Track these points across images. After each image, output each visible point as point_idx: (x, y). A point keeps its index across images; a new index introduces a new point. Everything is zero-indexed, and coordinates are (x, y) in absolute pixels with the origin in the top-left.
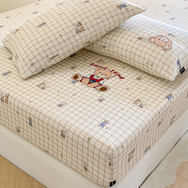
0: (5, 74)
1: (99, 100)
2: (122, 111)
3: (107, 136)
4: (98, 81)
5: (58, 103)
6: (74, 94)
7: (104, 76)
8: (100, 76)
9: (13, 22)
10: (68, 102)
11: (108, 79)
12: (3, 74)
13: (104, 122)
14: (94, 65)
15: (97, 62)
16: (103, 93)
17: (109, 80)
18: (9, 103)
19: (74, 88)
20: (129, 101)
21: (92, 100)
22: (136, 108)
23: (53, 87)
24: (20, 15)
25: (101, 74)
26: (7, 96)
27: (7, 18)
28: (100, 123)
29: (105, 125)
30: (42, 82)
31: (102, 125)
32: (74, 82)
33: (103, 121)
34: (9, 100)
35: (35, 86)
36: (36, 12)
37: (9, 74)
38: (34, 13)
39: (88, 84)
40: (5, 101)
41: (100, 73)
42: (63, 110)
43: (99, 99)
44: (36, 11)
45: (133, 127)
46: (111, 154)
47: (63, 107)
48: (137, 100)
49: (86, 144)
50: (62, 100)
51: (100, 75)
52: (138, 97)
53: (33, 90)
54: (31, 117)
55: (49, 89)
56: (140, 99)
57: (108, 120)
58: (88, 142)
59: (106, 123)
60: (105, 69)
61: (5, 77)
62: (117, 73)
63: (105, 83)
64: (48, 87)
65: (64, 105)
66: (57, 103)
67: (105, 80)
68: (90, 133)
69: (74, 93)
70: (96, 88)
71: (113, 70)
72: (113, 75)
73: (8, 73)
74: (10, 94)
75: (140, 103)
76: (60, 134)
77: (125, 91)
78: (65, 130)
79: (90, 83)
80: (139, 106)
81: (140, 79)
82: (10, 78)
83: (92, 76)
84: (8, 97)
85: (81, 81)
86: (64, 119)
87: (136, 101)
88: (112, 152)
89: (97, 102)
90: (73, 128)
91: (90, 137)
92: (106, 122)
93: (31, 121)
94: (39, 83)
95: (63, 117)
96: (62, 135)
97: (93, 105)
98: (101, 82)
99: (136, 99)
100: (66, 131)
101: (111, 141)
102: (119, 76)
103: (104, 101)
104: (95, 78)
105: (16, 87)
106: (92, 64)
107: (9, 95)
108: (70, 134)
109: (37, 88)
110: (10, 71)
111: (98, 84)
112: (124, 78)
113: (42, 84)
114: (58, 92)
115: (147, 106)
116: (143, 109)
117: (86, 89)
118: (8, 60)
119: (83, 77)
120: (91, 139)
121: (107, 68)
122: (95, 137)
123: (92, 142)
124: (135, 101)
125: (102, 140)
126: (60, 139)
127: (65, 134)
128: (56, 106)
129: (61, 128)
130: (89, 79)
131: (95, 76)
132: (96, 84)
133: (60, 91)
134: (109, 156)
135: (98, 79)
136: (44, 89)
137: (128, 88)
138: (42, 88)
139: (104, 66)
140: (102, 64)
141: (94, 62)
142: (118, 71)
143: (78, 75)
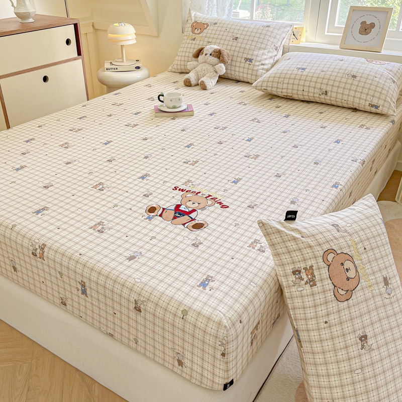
0: (38, 212)
1: (193, 245)
2: (233, 261)
3: (213, 302)
4: (188, 213)
5: (128, 254)
6: (153, 238)
7: (196, 205)
8: (191, 206)
9: (49, 132)
10: (143, 251)
11: (203, 209)
12: (35, 212)
13: (206, 279)
14: (179, 190)
15: (183, 185)
16: (198, 232)
17: (204, 212)
18: (45, 258)
19: (150, 227)
20: (241, 244)
21: (182, 246)
22: (253, 253)
23: (118, 227)
24: (59, 122)
25: (191, 202)
26: (41, 248)
27: (39, 127)
28: (200, 282)
29: (207, 284)
30: (99, 221)
31: (203, 284)
32: (149, 218)
33: (205, 277)
34: (45, 253)
35: (88, 227)
36: (84, 117)
37: (45, 212)
38: (80, 118)
39: (173, 220)
40: (38, 256)
41: (189, 201)
42: (136, 265)
43: (193, 243)
44: (83, 115)
45: (255, 285)
46: (225, 335)
47: (136, 259)
48: (255, 242)
49: (179, 322)
50: (134, 249)
51: (189, 204)
53: (84, 235)
54: (85, 280)
55: (111, 232)
56: (258, 239)
57: (211, 275)
58: (183, 318)
59: (209, 280)
60: (197, 194)
61: (37, 216)
62: (216, 200)
63: (200, 217)
64: (110, 229)
65: (137, 257)
66: (125, 254)
67: (199, 211)
68: (185, 302)
69: (153, 235)
70: (186, 225)
71: (210, 196)
72: (210, 202)
73: (43, 209)
74: (46, 243)
75: (259, 245)
76: (132, 306)
77: (232, 228)
78: (142, 299)
79: (175, 218)
80: (259, 250)
81: (253, 208)
82: (46, 218)
83: (178, 206)
84: (43, 249)
85: (161, 216)
86: (139, 281)
87: (252, 243)
88: (225, 332)
89: (191, 249)
90: (155, 294)
91: (185, 308)
92: (210, 278)
93: (85, 286)
94: (94, 223)
95: (137, 276)
96: (135, 308)
97: (185, 254)
98: (193, 215)
99: (252, 240)
100: (143, 302)
101: (222, 311)
102: (220, 203)
103: (201, 247)
104: (183, 209)
105: (57, 231)
106: (175, 187)
107: (44, 245)
108: (150, 306)
109: (91, 231)
110: (47, 206)
111: (189, 218)
112: (228, 207)
113: (99, 224)
114: (127, 236)
117: (171, 227)
118: (42, 189)
119: (164, 209)
120: (189, 313)
121: (199, 193)
122: (195, 307)
123: (190, 317)
124: (250, 242)
125: (207, 311)
126: (133, 314)
127: (142, 306)
128: (124, 259)
129: (134, 297)
130: (173, 212)
131: (182, 206)
132: (185, 218)
133: (129, 233)
134: (221, 340)
135: (188, 211)
136: (102, 232)
137: (237, 222)
138: (99, 231)
139: (194, 190)
140: (192, 186)
141: (179, 184)
142: (217, 196)
143: (154, 206)
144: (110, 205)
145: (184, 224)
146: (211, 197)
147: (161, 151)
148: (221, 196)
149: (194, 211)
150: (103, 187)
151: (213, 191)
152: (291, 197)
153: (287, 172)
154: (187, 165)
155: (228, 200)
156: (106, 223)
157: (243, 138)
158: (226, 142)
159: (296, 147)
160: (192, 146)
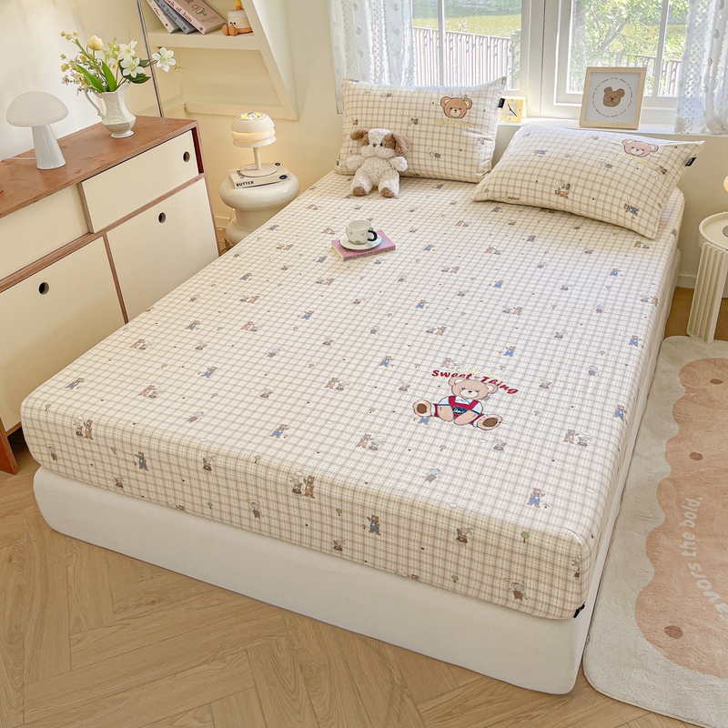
0: (277, 434)
1: (496, 448)
2: (554, 464)
3: (555, 521)
4: (470, 407)
5: (423, 473)
6: (443, 448)
7: (475, 393)
8: (468, 396)
10: (441, 468)
11: (486, 398)
13: (534, 493)
14: (442, 374)
15: (443, 366)
16: (494, 430)
17: (490, 402)
18: (314, 495)
19: (431, 432)
20: (554, 439)
21: (482, 452)
22: (575, 449)
23: (392, 440)
25: (466, 391)
26: (308, 482)
29: (539, 500)
30: (363, 434)
31: (534, 501)
32: (424, 421)
33: (531, 491)
34: (315, 488)
37: (286, 432)
39: (454, 419)
41: (463, 389)
42: (441, 487)
43: (494, 446)
45: (592, 491)
46: (578, 553)
47: (437, 479)
48: (569, 433)
49: (519, 547)
50: (428, 465)
51: (465, 393)
52: (567, 427)
53: (356, 456)
54: (378, 515)
55: (387, 447)
56: (573, 429)
57: (538, 487)
58: (524, 542)
59: (538, 494)
60: (468, 378)
61: (280, 439)
62: (497, 383)
63: (488, 409)
64: (383, 443)
65: (437, 476)
66: (420, 474)
67: (483, 401)
69: (440, 444)
70: (475, 423)
71: (486, 378)
72: (491, 388)
73: (282, 428)
74: (316, 476)
75: (576, 437)
77: (533, 418)
78: (466, 526)
79: (456, 415)
80: (579, 443)
81: (547, 387)
82: (292, 440)
83: (452, 399)
84: (311, 483)
85: (436, 415)
86: (454, 506)
87: (567, 436)
88: (579, 550)
89: (494, 454)
90: (481, 519)
91: (524, 530)
92: (538, 492)
93: (377, 522)
94: (359, 438)
95: (450, 501)
96: (458, 538)
97: (490, 463)
98: (477, 408)
99: (566, 432)
100: (468, 529)
101: (569, 528)
102: (504, 387)
103: (506, 449)
104: (461, 402)
105: (318, 456)
106: (434, 372)
107: (312, 478)
108: (478, 533)
109: (360, 449)
110: (283, 423)
111: (474, 413)
112: (517, 391)
113: (366, 437)
114: (409, 450)
115: (594, 441)
116: (590, 448)
117: (456, 430)
119: (436, 405)
120: (530, 535)
121: (470, 375)
122: (535, 528)
123: (533, 539)
125: (552, 530)
126: (453, 547)
127: (468, 535)
128: (423, 481)
129: (455, 526)
130: (450, 408)
131: (457, 398)
132: (469, 415)
133: (411, 445)
135: (467, 403)
136: (376, 449)
137: (536, 410)
138: (371, 448)
139: (461, 372)
140: (456, 367)
141: (436, 366)
142: (496, 378)
143: (422, 402)
144: (364, 410)
145: (472, 423)
146: (488, 380)
147: (386, 318)
148: (501, 376)
149: (475, 402)
150: (340, 385)
151: (486, 370)
152: (586, 365)
153: (568, 329)
154: (434, 336)
155: (512, 380)
156: (373, 436)
157: (488, 283)
158: (468, 291)
159: (564, 288)
160: (426, 305)
